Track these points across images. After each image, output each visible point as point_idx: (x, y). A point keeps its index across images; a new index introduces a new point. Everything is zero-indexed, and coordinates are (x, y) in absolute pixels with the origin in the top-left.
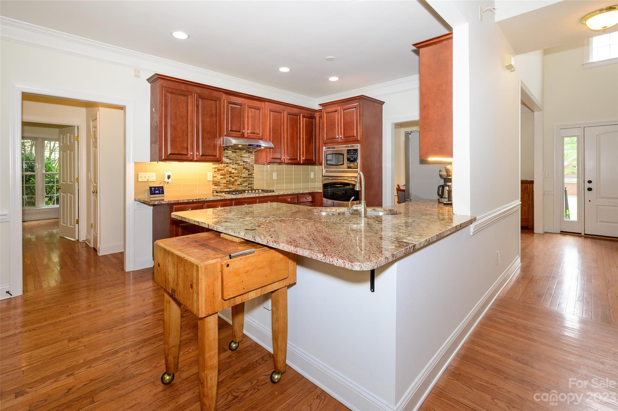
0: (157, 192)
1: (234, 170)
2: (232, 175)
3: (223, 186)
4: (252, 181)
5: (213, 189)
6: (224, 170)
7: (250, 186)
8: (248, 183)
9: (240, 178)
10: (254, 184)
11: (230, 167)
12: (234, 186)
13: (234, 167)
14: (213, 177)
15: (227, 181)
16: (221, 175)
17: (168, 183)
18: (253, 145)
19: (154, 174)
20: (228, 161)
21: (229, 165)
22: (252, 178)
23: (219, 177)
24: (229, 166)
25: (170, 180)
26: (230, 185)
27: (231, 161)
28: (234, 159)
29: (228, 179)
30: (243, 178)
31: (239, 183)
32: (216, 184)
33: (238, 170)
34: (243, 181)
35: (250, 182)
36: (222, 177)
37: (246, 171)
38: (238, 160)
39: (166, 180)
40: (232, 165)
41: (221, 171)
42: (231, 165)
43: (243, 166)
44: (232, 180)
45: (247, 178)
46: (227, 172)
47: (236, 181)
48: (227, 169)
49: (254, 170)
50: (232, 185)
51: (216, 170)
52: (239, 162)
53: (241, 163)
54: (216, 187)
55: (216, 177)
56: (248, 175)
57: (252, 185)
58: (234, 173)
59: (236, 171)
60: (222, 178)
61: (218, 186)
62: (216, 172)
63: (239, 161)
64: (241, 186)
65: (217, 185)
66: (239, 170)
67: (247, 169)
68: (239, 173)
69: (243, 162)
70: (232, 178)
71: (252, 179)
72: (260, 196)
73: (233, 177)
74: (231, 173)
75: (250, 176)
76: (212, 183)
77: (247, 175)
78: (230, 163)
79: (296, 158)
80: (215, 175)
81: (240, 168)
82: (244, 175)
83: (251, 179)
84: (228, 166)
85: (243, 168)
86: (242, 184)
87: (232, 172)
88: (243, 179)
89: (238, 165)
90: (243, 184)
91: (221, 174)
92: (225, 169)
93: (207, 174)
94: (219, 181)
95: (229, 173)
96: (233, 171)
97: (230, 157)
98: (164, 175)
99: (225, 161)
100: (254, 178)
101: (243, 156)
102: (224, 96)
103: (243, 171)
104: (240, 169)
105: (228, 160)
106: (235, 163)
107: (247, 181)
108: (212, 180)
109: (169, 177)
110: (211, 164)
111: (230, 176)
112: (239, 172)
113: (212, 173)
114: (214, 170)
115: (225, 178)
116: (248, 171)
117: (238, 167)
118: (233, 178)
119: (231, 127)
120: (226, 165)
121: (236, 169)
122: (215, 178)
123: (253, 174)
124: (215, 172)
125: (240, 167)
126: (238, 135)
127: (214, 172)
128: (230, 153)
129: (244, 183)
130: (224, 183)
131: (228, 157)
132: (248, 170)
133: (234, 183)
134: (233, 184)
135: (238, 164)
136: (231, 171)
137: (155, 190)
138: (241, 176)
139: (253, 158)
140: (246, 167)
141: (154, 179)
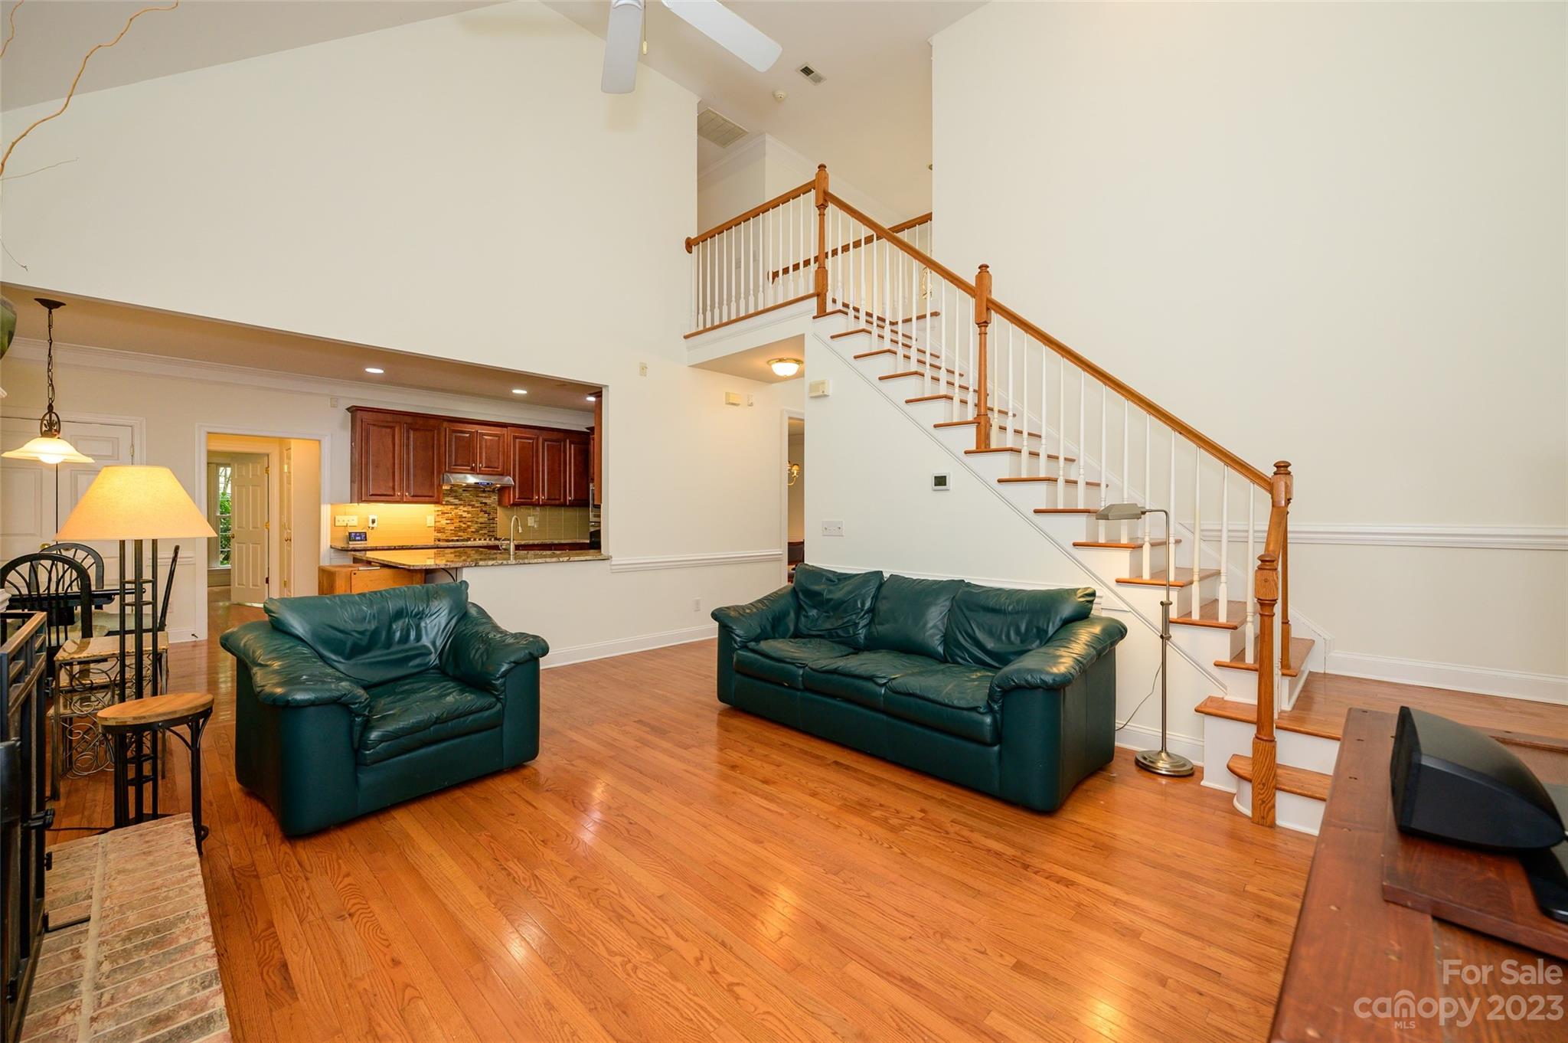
0: (358, 538)
2: (463, 519)
3: (449, 534)
4: (494, 528)
5: (432, 536)
6: (451, 513)
7: (491, 534)
8: (488, 530)
9: (476, 524)
10: (497, 532)
12: (465, 534)
13: (465, 509)
14: (435, 522)
15: (455, 528)
16: (447, 520)
17: (373, 528)
19: (357, 518)
21: (459, 507)
22: (494, 524)
23: (444, 522)
25: (375, 525)
26: (459, 533)
27: (462, 502)
28: (466, 498)
29: (457, 525)
30: (481, 523)
31: (474, 530)
32: (439, 530)
33: (474, 514)
34: (480, 528)
35: (491, 529)
36: (449, 522)
37: (485, 515)
38: (472, 501)
39: (371, 525)
40: (464, 506)
41: (446, 515)
42: (461, 507)
43: (480, 508)
44: (464, 526)
45: (486, 523)
46: (456, 515)
47: (469, 527)
48: (456, 512)
49: (497, 513)
51: (440, 513)
53: (477, 505)
54: (439, 535)
55: (439, 522)
56: (488, 519)
57: (494, 533)
58: (465, 517)
59: (470, 515)
60: (448, 524)
61: (442, 533)
62: (439, 516)
63: (474, 502)
64: (477, 534)
67: (485, 512)
69: (482, 504)
73: (464, 522)
74: (461, 517)
75: (491, 521)
76: (433, 529)
78: (461, 505)
79: (557, 497)
80: (438, 520)
81: (475, 510)
82: (481, 520)
83: (492, 525)
84: (457, 509)
85: (480, 510)
86: (478, 532)
87: (463, 516)
90: (481, 532)
91: (447, 518)
92: (453, 512)
93: (426, 519)
94: (443, 526)
95: (459, 517)
96: (465, 514)
97: (462, 498)
98: (367, 519)
99: (452, 502)
100: (497, 524)
101: (481, 495)
102: (445, 424)
103: (480, 515)
106: (469, 505)
107: (486, 528)
108: (433, 525)
109: (373, 522)
110: (432, 505)
111: (459, 522)
113: (433, 517)
114: (437, 513)
117: (473, 509)
119: (455, 462)
120: (454, 507)
121: (468, 512)
122: (437, 524)
123: (496, 519)
126: (465, 471)
127: (436, 516)
128: (463, 494)
129: (482, 530)
131: (458, 498)
132: (487, 513)
135: (473, 506)
136: (461, 515)
137: (355, 536)
138: (476, 521)
139: (496, 498)
140: (484, 509)
141: (355, 523)
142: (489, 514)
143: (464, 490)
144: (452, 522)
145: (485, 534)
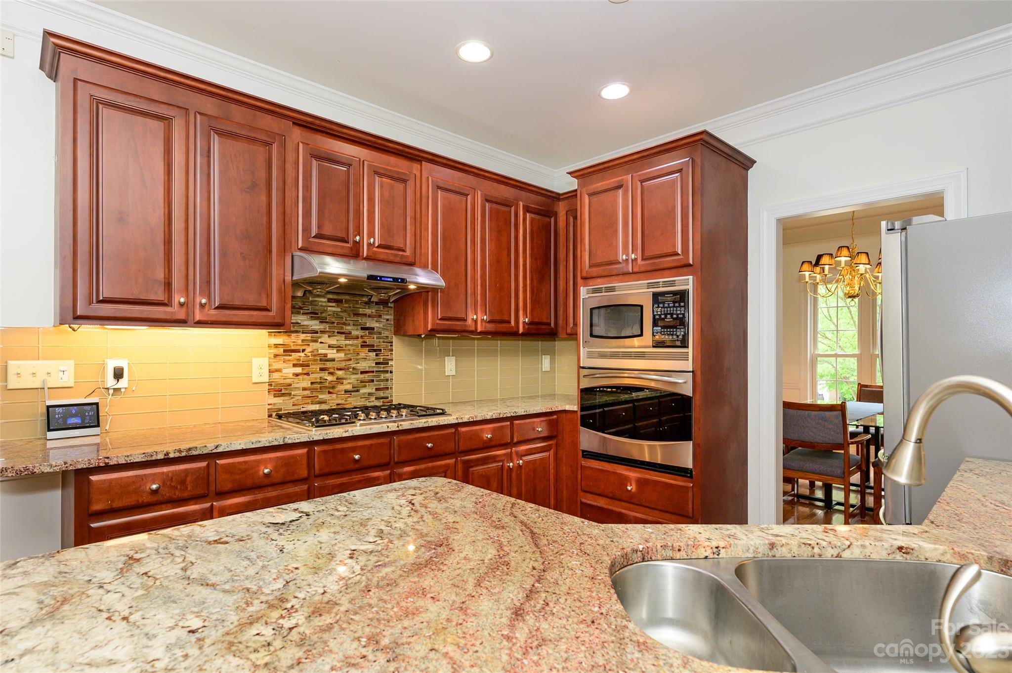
0: (73, 421)
1: (335, 351)
2: (329, 365)
3: (300, 398)
4: (387, 380)
5: (270, 407)
6: (304, 350)
7: (381, 394)
8: (376, 385)
9: (353, 374)
10: (391, 388)
11: (321, 343)
12: (334, 396)
14: (270, 371)
15: (312, 383)
16: (295, 365)
17: (117, 390)
18: (381, 277)
19: (69, 365)
20: (316, 325)
21: (320, 337)
22: (387, 372)
23: (289, 371)
24: (320, 340)
25: (123, 383)
26: (322, 392)
27: (326, 327)
28: (333, 320)
29: (315, 377)
30: (362, 373)
31: (349, 387)
32: (278, 391)
33: (348, 352)
34: (362, 382)
35: (382, 385)
36: (299, 370)
37: (371, 354)
38: (345, 324)
39: (111, 382)
40: (329, 336)
41: (295, 355)
42: (325, 338)
43: (360, 340)
44: (330, 378)
45: (373, 372)
46: (315, 356)
47: (340, 380)
48: (315, 348)
49: (392, 350)
50: (330, 393)
51: (281, 350)
52: (349, 328)
53: (355, 333)
54: (279, 400)
55: (278, 370)
56: (376, 364)
57: (386, 393)
58: (333, 360)
59: (342, 355)
60: (297, 375)
61: (286, 398)
62: (278, 358)
63: (349, 325)
64: (356, 396)
65: (283, 395)
66: (349, 350)
67: (372, 348)
68: (351, 360)
69: (362, 329)
70: (329, 373)
71: (388, 375)
72: (401, 428)
73: (331, 370)
74: (324, 359)
75: (382, 368)
76: (267, 387)
77: (374, 365)
78: (323, 332)
79: (506, 318)
80: (276, 366)
81: (351, 345)
82: (363, 365)
83: (382, 376)
84: (316, 341)
85: (361, 345)
86: (358, 391)
87: (330, 356)
88: (362, 376)
89: (346, 338)
90: (363, 391)
91: (295, 362)
92: (308, 349)
93: (250, 363)
94: (288, 381)
95: (321, 360)
96: (332, 354)
97: (324, 315)
98: (103, 367)
99: (307, 326)
100: (391, 372)
101: (361, 311)
102: (297, 133)
103: (362, 355)
104: (351, 348)
105: (317, 322)
106: (338, 333)
107: (373, 381)
108: (266, 379)
109: (118, 374)
110: (264, 332)
111: (322, 369)
112: (349, 356)
113: (267, 359)
114: (274, 351)
115: (308, 374)
116: (377, 355)
117: (348, 342)
118: (332, 374)
119: (319, 227)
120: (309, 338)
121: (339, 349)
122: (276, 376)
123: (390, 363)
124: (276, 356)
125: (351, 342)
126: (339, 251)
127: (272, 356)
128: (324, 304)
129: (365, 386)
130: (304, 389)
131: (317, 314)
132: (375, 350)
133: (333, 387)
134: (331, 390)
135: (348, 335)
136: (325, 355)
137: (67, 415)
138: (354, 369)
139: (391, 317)
140: (369, 341)
141: (68, 379)
142: (377, 351)
143: (329, 300)
144: (306, 370)
145: (370, 394)
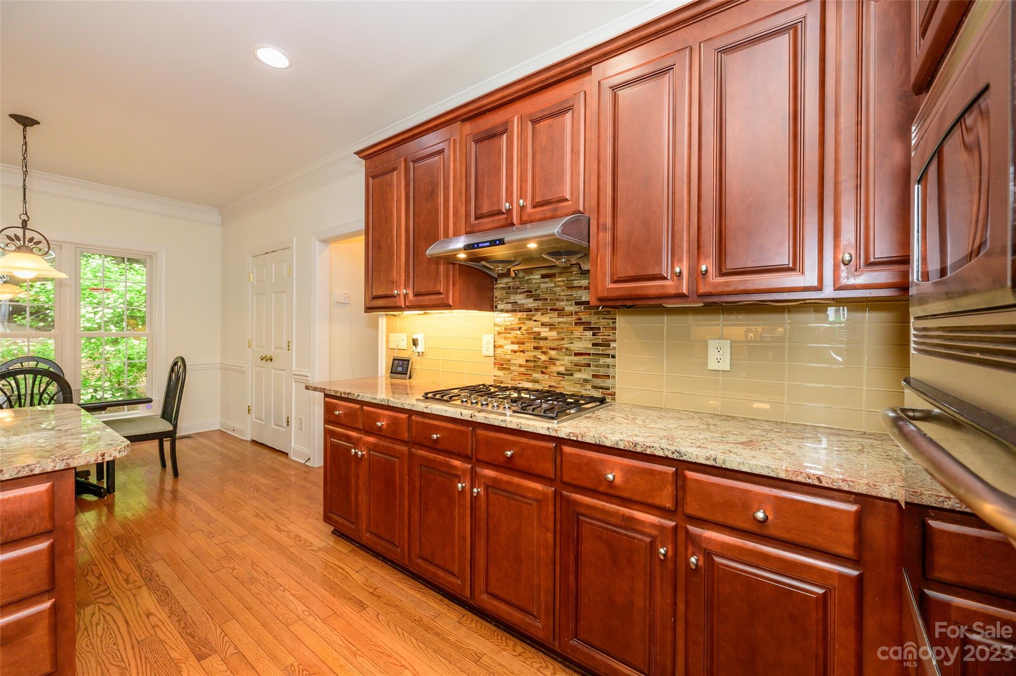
0: (400, 369)
1: (547, 329)
2: (542, 343)
3: (517, 374)
4: (608, 366)
5: (495, 378)
6: (520, 329)
7: (599, 382)
8: (593, 370)
9: (567, 355)
10: (614, 377)
11: (535, 321)
12: (547, 376)
13: (546, 319)
14: (495, 346)
15: (527, 361)
16: (513, 343)
17: (419, 353)
18: (478, 244)
19: (405, 336)
20: (531, 303)
21: (534, 315)
22: (608, 356)
23: (509, 348)
24: (534, 318)
26: (536, 372)
27: (539, 304)
28: (546, 296)
29: (530, 355)
30: (576, 354)
31: (562, 369)
32: (502, 365)
33: (561, 331)
34: (576, 365)
35: (602, 371)
36: (516, 347)
37: (587, 333)
38: (558, 300)
39: (411, 347)
40: (542, 314)
41: (512, 332)
42: (538, 316)
43: (574, 317)
44: (543, 357)
45: (589, 354)
46: (529, 334)
47: (552, 360)
48: (530, 326)
49: (615, 329)
50: (542, 373)
51: (502, 330)
52: (562, 304)
53: (568, 309)
54: (500, 373)
55: (501, 346)
56: (594, 345)
57: (608, 383)
58: (546, 339)
59: (554, 334)
60: (515, 352)
61: (506, 372)
62: (501, 335)
63: (563, 300)
64: (569, 381)
65: (504, 369)
66: (563, 328)
67: (588, 326)
68: (563, 339)
69: (577, 304)
70: (542, 352)
71: (609, 361)
73: (544, 350)
74: (537, 337)
75: (600, 351)
76: (492, 360)
77: (591, 346)
78: (537, 310)
80: (499, 343)
81: (565, 323)
82: (578, 346)
83: (602, 361)
84: (530, 319)
85: (575, 323)
86: (572, 375)
87: (543, 335)
88: (577, 358)
89: (559, 316)
90: (577, 375)
91: (513, 340)
92: (524, 327)
93: (480, 339)
94: (508, 357)
95: (535, 338)
96: (545, 332)
97: (538, 292)
98: (405, 339)
99: (524, 304)
100: (613, 357)
101: (576, 283)
103: (577, 334)
104: (565, 326)
105: (531, 300)
106: (551, 310)
107: (589, 365)
108: (491, 354)
109: (415, 343)
111: (536, 348)
112: (562, 335)
113: (493, 336)
114: (497, 329)
115: (523, 351)
116: (594, 334)
117: (561, 319)
118: (544, 353)
120: (525, 316)
121: (551, 326)
122: (499, 351)
123: (613, 345)
124: (499, 333)
125: (564, 319)
126: (496, 225)
127: (496, 333)
128: (538, 281)
129: (580, 371)
130: (520, 366)
131: (531, 292)
132: (592, 329)
133: (546, 368)
134: (544, 370)
135: (561, 312)
136: (539, 333)
137: (398, 365)
138: (567, 349)
140: (585, 318)
141: (404, 345)
142: (595, 330)
143: (543, 276)
144: (522, 347)
145: (586, 381)
